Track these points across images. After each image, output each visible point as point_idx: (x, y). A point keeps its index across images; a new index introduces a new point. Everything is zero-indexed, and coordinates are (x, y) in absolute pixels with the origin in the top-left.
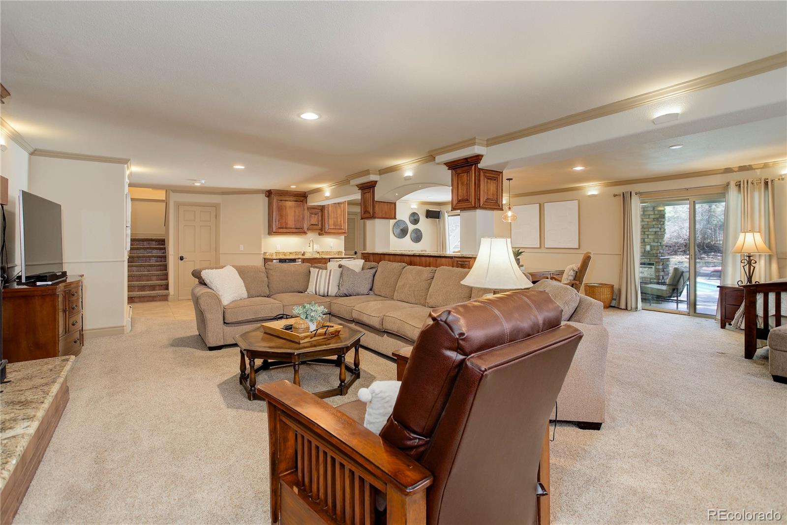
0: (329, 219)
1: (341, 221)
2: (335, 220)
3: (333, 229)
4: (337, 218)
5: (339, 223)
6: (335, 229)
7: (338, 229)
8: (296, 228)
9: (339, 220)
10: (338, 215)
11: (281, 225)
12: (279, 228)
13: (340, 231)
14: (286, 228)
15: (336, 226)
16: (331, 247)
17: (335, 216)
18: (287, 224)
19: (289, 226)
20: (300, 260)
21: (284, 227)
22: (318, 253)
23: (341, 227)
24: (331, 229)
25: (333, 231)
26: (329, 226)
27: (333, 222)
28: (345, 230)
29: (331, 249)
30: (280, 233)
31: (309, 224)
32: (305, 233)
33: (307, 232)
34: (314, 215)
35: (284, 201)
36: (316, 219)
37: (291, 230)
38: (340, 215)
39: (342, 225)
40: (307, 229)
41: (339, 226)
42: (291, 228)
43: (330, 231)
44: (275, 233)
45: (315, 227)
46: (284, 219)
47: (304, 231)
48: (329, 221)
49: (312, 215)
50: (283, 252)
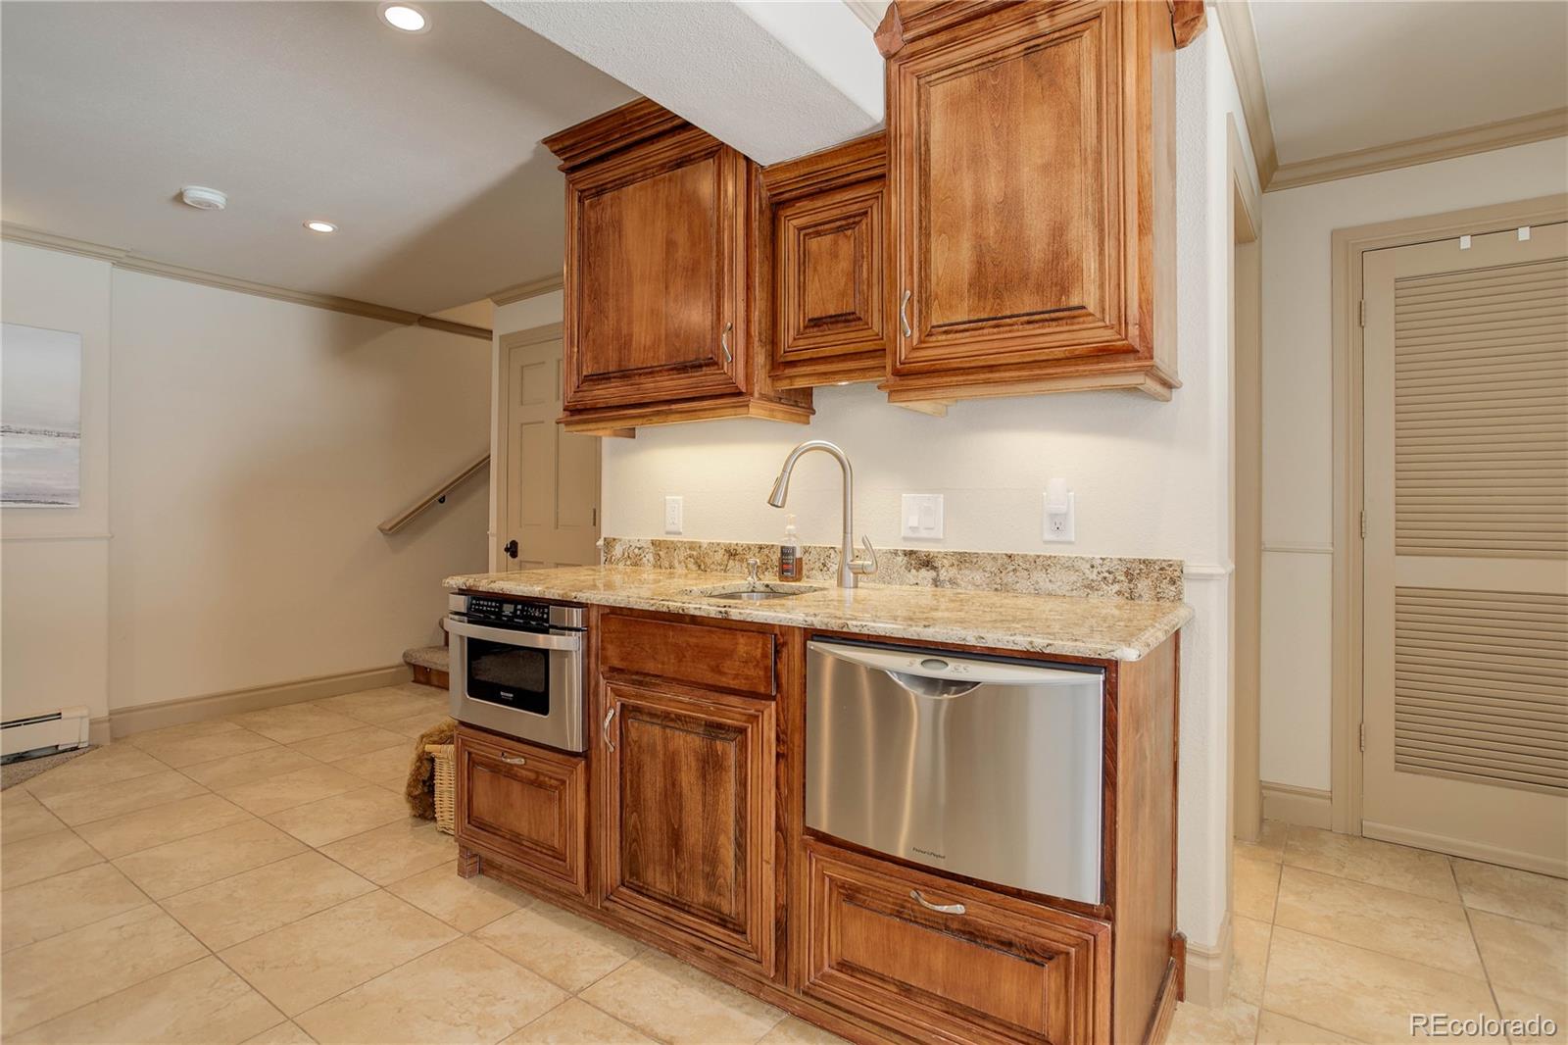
0: (925, 233)
1: (1060, 235)
2: (992, 230)
5: (1038, 253)
6: (997, 321)
7: (1035, 317)
8: (683, 369)
9: (1038, 226)
11: (597, 359)
12: (589, 378)
13: (1056, 338)
14: (625, 374)
15: (1000, 290)
16: (1058, 522)
18: (625, 344)
19: (636, 360)
20: (576, 617)
21: (614, 367)
22: (927, 563)
23: (1064, 290)
24: (950, 329)
26: (924, 300)
27: (965, 254)
28: (1122, 320)
29: (1048, 536)
30: (595, 409)
31: (791, 319)
32: (740, 394)
33: (761, 383)
34: (827, 240)
35: (613, 189)
36: (844, 265)
37: (653, 387)
38: (1046, 168)
39: (1077, 268)
40: (779, 365)
41: (1039, 288)
42: (651, 372)
43: (939, 350)
44: (579, 412)
45: (835, 341)
46: (612, 314)
47: (730, 382)
48: (925, 262)
49: (814, 244)
50: (692, 546)
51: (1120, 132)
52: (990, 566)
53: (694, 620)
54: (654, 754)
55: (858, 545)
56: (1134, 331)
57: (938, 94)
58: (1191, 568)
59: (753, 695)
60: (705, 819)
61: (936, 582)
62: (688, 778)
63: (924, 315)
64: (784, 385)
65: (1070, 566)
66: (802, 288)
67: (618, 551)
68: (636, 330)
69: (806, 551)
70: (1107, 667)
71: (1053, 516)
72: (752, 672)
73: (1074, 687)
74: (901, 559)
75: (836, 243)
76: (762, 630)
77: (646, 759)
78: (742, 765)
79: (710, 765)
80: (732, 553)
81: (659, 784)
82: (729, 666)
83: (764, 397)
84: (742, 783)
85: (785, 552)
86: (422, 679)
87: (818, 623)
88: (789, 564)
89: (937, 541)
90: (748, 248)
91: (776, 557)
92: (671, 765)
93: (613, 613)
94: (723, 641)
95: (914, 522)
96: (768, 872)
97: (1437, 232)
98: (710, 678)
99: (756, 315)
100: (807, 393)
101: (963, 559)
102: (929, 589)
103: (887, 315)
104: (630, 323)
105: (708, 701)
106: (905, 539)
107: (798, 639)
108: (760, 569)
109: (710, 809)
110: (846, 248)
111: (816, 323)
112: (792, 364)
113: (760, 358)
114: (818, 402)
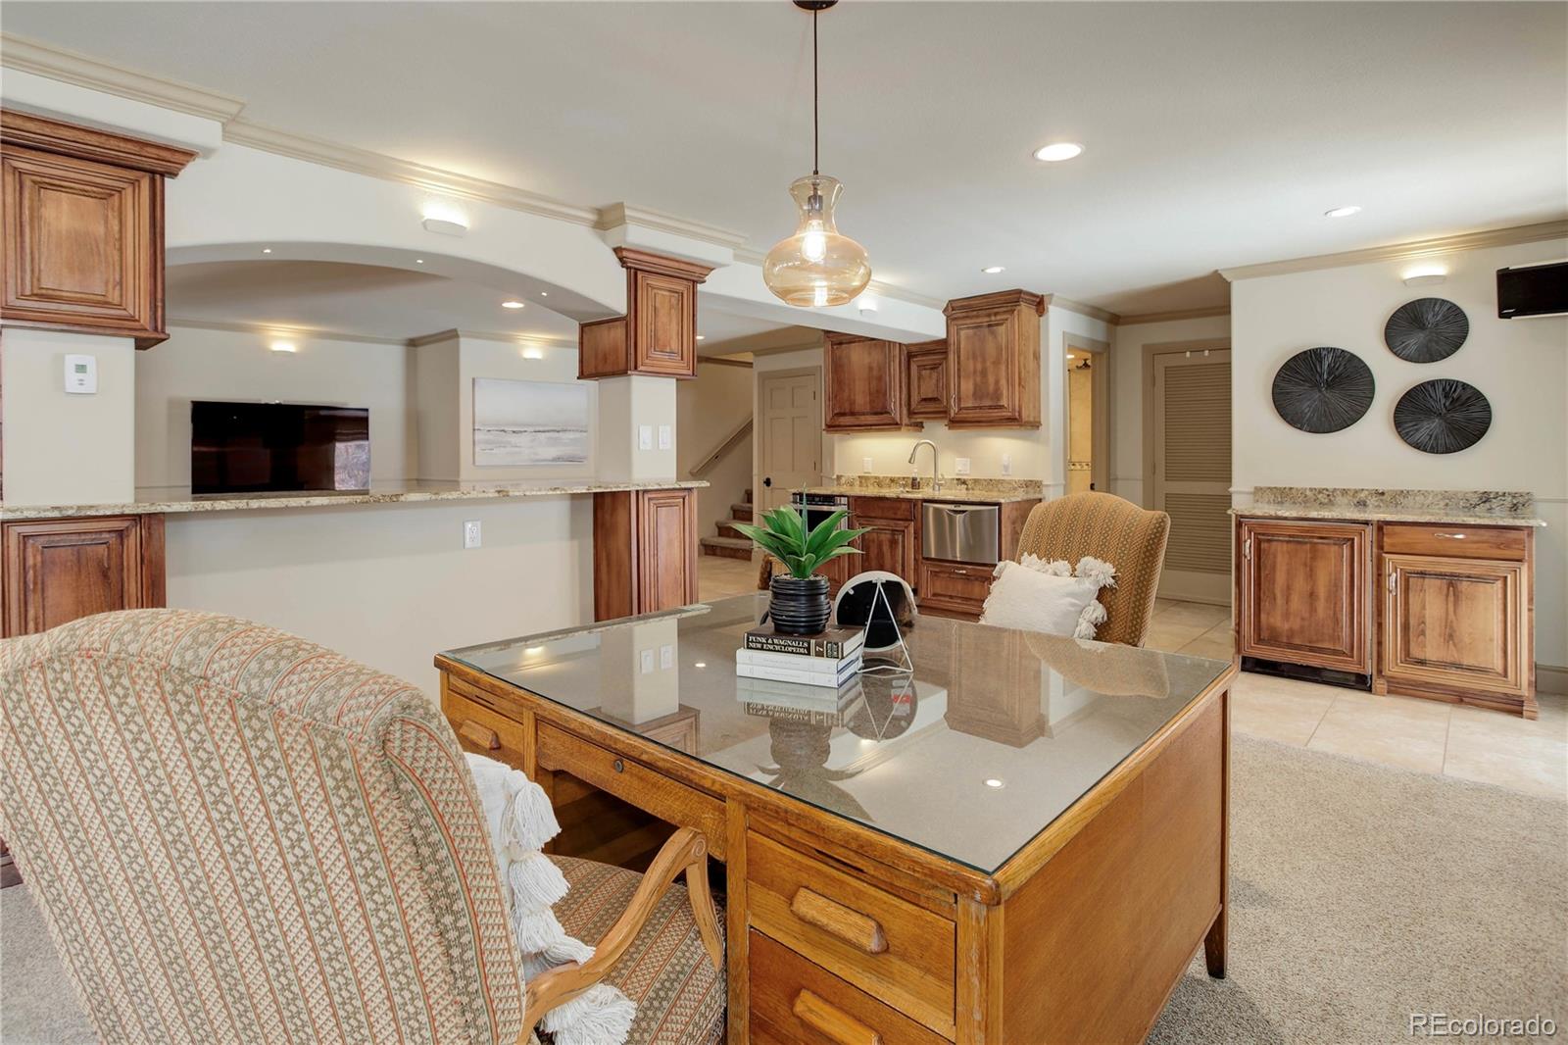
0: (959, 375)
1: (997, 382)
2: (978, 379)
3: (975, 408)
4: (984, 373)
5: (991, 388)
6: (980, 408)
7: (990, 407)
8: (876, 414)
9: (991, 379)
10: (988, 364)
11: (840, 407)
12: (837, 414)
13: (996, 414)
14: (852, 414)
15: (981, 398)
16: (1006, 468)
17: (979, 367)
18: (852, 403)
19: (856, 409)
20: (844, 500)
21: (847, 411)
22: (964, 482)
23: (998, 400)
24: (967, 408)
25: (971, 415)
26: (959, 397)
27: (971, 386)
28: (1014, 410)
29: (1004, 473)
30: (839, 426)
31: (915, 398)
32: (897, 424)
33: (905, 420)
34: (928, 372)
35: (846, 343)
36: (934, 381)
37: (863, 419)
38: (994, 363)
39: (1002, 394)
40: (911, 413)
41: (992, 399)
42: (864, 414)
43: (964, 415)
44: (832, 427)
45: (931, 407)
46: (847, 391)
47: (893, 419)
48: (959, 387)
49: (924, 372)
50: (876, 478)
51: (1013, 355)
52: (985, 483)
53: (887, 499)
54: (873, 541)
55: (940, 477)
56: (1017, 414)
57: (963, 333)
58: (1044, 483)
59: (906, 520)
60: (892, 559)
61: (967, 489)
62: (886, 548)
63: (959, 404)
64: (913, 420)
65: (1009, 483)
66: (919, 387)
67: (843, 480)
68: (857, 397)
69: (921, 479)
70: (999, 504)
71: (1005, 466)
72: (906, 513)
73: (990, 510)
74: (955, 482)
75: (931, 373)
76: (910, 500)
77: (871, 544)
78: (903, 542)
79: (893, 543)
80: (892, 480)
81: (876, 552)
82: (899, 513)
83: (907, 425)
84: (903, 547)
85: (914, 479)
86: (709, 552)
87: (926, 497)
88: (915, 484)
89: (966, 475)
90: (900, 372)
91: (910, 482)
92: (880, 546)
93: (858, 498)
94: (898, 505)
95: (960, 468)
96: (912, 572)
97: (1177, 349)
98: (893, 516)
99: (903, 396)
100: (922, 423)
101: (976, 481)
102: (964, 491)
103: (948, 401)
104: (854, 395)
105: (892, 523)
106: (957, 474)
107: (920, 502)
108: (904, 486)
109: (893, 556)
110: (935, 375)
111: (925, 400)
112: (915, 413)
113: (905, 412)
114: (924, 425)
